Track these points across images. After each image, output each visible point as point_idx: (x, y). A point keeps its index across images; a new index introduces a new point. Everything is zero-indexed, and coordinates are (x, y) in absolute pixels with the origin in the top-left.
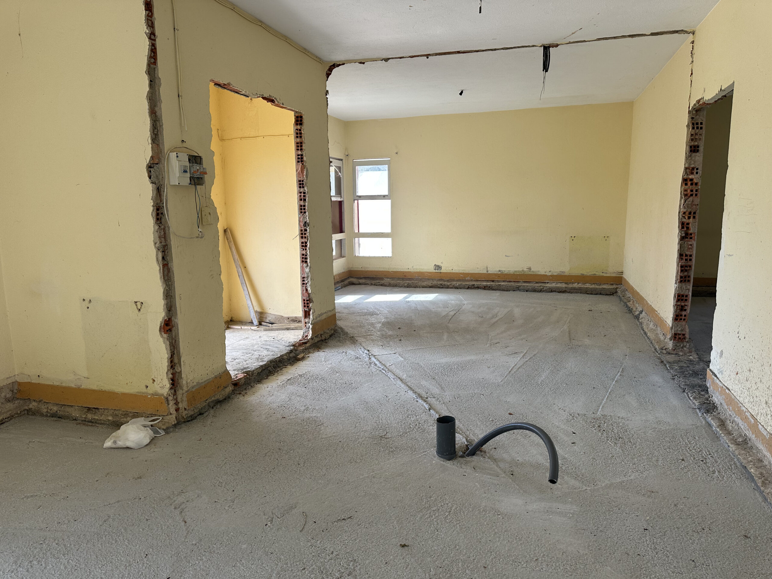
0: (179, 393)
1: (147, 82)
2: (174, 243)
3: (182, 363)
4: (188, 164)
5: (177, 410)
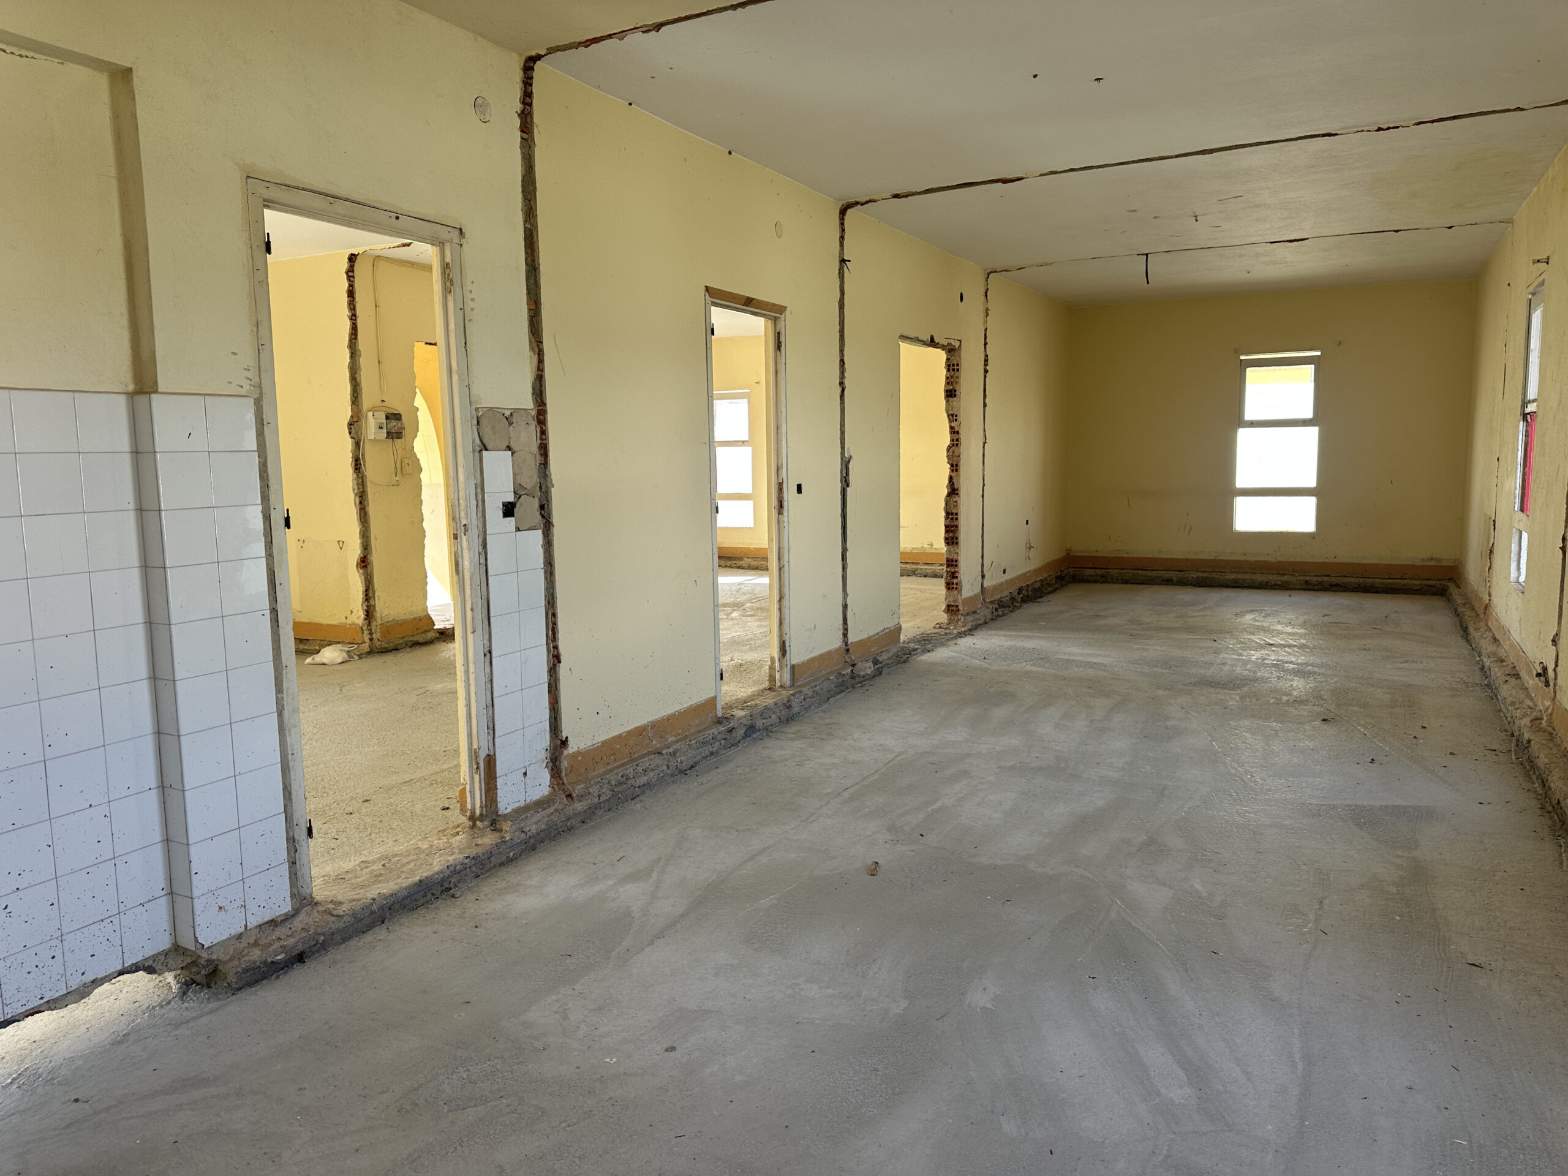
0: (374, 624)
1: (348, 355)
2: (370, 490)
3: (376, 598)
4: (384, 421)
5: (371, 640)
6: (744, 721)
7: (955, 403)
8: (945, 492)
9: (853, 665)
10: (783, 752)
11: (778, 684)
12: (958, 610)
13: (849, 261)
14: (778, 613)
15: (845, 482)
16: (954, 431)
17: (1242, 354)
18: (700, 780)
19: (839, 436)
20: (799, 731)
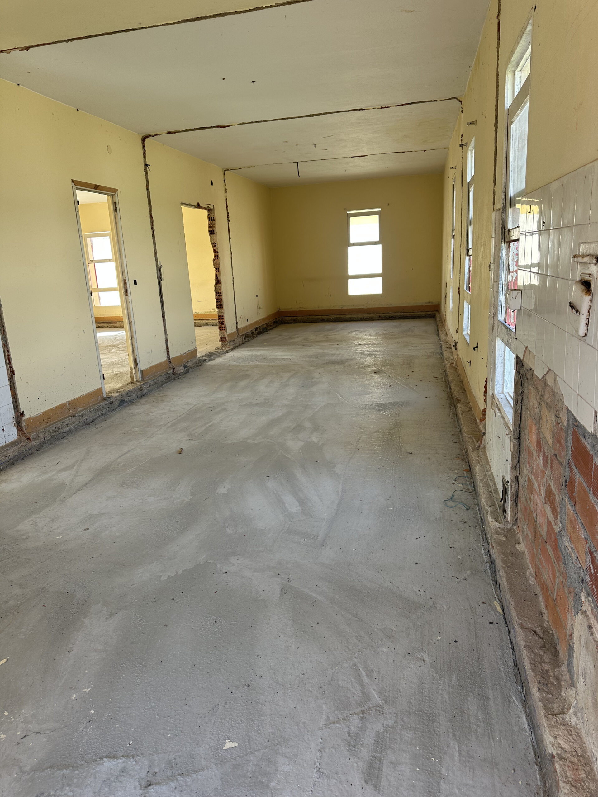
6: (118, 398)
7: (214, 237)
8: (214, 282)
9: (174, 369)
10: (140, 410)
11: (135, 380)
12: (226, 340)
13: (149, 165)
14: (131, 346)
15: (160, 279)
16: (215, 252)
17: (348, 211)
18: (97, 426)
19: (154, 255)
20: (147, 401)
